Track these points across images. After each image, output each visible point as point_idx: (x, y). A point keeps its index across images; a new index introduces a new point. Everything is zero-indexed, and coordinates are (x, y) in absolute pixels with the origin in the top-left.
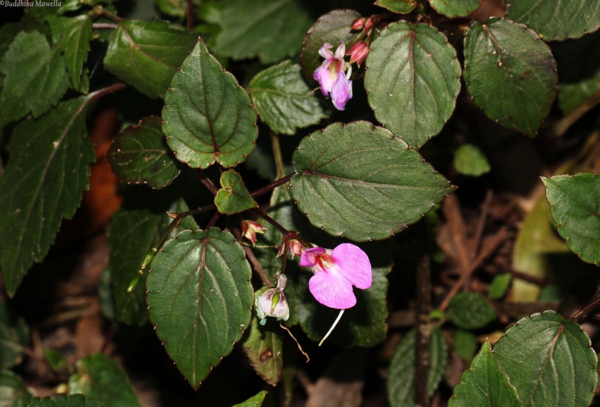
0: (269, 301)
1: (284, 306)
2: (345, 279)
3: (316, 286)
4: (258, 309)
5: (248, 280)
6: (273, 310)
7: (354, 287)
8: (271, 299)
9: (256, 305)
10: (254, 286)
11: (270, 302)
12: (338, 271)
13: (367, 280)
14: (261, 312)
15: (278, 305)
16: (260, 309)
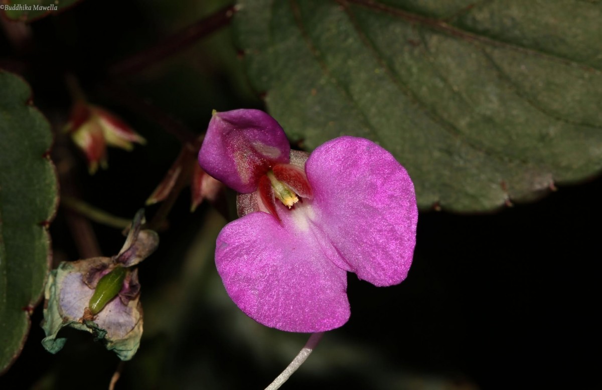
0: (86, 288)
1: (129, 314)
2: (331, 252)
3: (237, 252)
4: (50, 309)
5: (42, 224)
6: (92, 314)
7: (352, 277)
8: (95, 283)
9: (47, 297)
10: (55, 246)
11: (89, 292)
12: (315, 224)
13: (396, 258)
14: (57, 315)
15: (111, 306)
16: (55, 308)
